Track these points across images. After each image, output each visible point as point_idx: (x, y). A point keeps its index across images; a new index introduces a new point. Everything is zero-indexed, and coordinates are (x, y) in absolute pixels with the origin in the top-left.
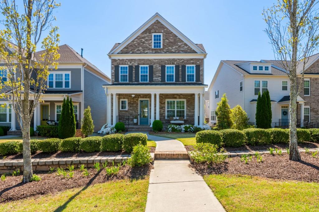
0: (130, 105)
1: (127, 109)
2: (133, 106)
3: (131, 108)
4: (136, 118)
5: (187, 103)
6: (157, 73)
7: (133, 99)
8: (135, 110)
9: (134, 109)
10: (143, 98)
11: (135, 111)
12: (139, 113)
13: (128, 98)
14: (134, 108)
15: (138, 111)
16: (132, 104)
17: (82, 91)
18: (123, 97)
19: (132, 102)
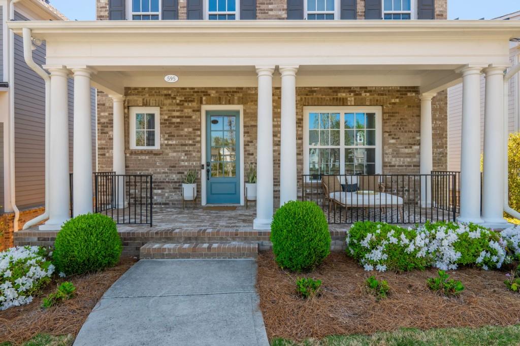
0: (168, 130)
1: (157, 147)
2: (182, 133)
3: (174, 142)
4: (190, 182)
5: (384, 121)
6: (270, 7)
7: (178, 108)
8: (186, 148)
9: (186, 145)
10: (219, 101)
11: (187, 153)
12: (204, 162)
13: (160, 105)
14: (183, 142)
15: (199, 151)
16: (178, 126)
17: (6, 85)
18: (139, 100)
19: (178, 117)
